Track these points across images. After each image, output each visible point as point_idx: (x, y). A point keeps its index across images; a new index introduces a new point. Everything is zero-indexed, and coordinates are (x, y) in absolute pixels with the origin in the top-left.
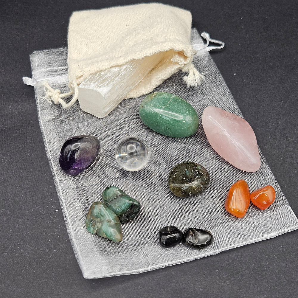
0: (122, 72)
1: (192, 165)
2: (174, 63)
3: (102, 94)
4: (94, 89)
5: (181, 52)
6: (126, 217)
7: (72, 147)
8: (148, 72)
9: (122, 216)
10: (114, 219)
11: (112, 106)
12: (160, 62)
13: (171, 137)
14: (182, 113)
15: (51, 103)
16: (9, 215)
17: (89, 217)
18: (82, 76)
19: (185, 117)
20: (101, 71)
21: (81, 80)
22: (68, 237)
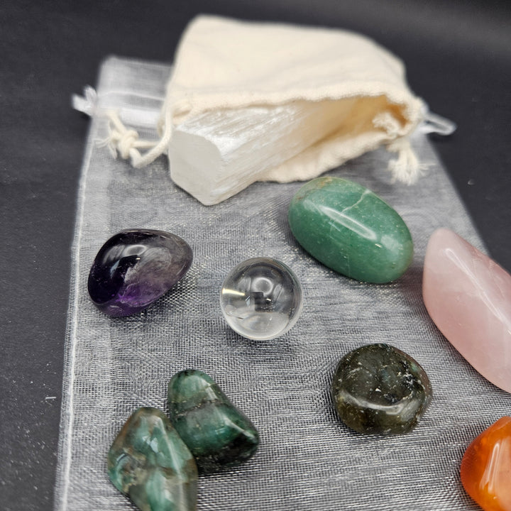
1: (400, 360)
3: (221, 150)
4: (206, 137)
6: (216, 462)
9: (206, 458)
10: (185, 469)
11: (234, 184)
14: (386, 231)
21: (183, 119)
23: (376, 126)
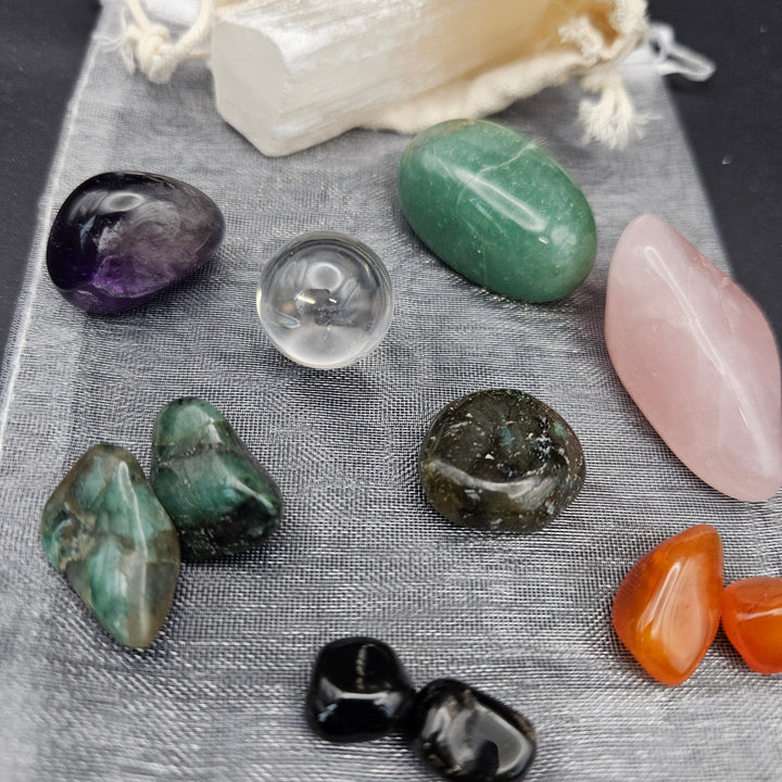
0: (382, 8)
1: (532, 413)
2: (564, 44)
3: (284, 53)
4: (263, 30)
6: (211, 541)
7: (108, 201)
9: (196, 533)
10: (153, 543)
11: (314, 122)
13: (480, 286)
14: (549, 211)
15: (130, 65)
19: (553, 225)
23: (563, 40)
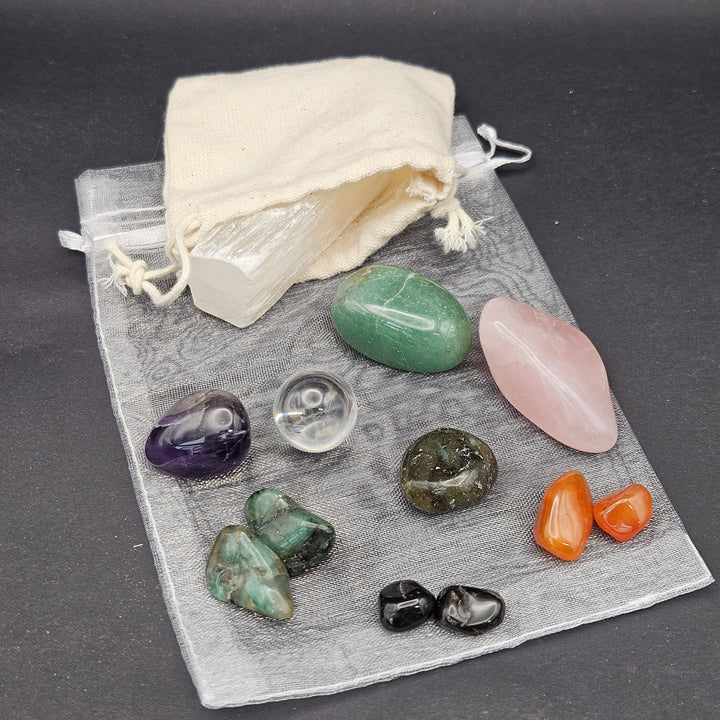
0: (291, 219)
1: (455, 437)
2: (412, 197)
3: (244, 270)
4: (225, 260)
5: (428, 171)
6: (301, 560)
8: (351, 219)
9: (292, 559)
10: (273, 567)
11: (267, 298)
12: (380, 196)
13: (407, 371)
14: (433, 315)
15: (124, 291)
16: (25, 556)
17: (214, 561)
18: (198, 229)
19: (439, 323)
20: (241, 218)
21: (195, 238)
22: (166, 609)
23: (411, 195)
